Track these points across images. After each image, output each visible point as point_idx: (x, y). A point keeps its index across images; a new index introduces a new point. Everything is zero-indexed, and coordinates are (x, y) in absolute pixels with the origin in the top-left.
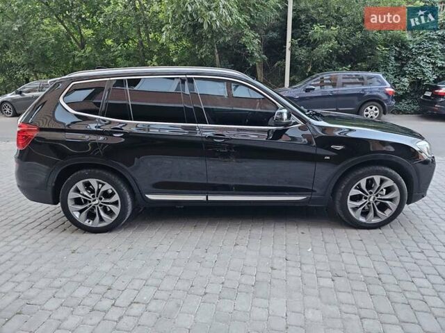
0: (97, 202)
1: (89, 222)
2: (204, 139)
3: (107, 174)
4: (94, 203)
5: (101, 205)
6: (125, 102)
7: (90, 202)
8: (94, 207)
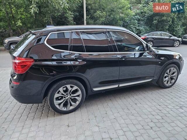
0: (69, 97)
1: (64, 108)
2: (119, 59)
3: (75, 81)
4: (68, 97)
5: (70, 98)
6: (81, 45)
7: (65, 97)
8: (67, 100)
